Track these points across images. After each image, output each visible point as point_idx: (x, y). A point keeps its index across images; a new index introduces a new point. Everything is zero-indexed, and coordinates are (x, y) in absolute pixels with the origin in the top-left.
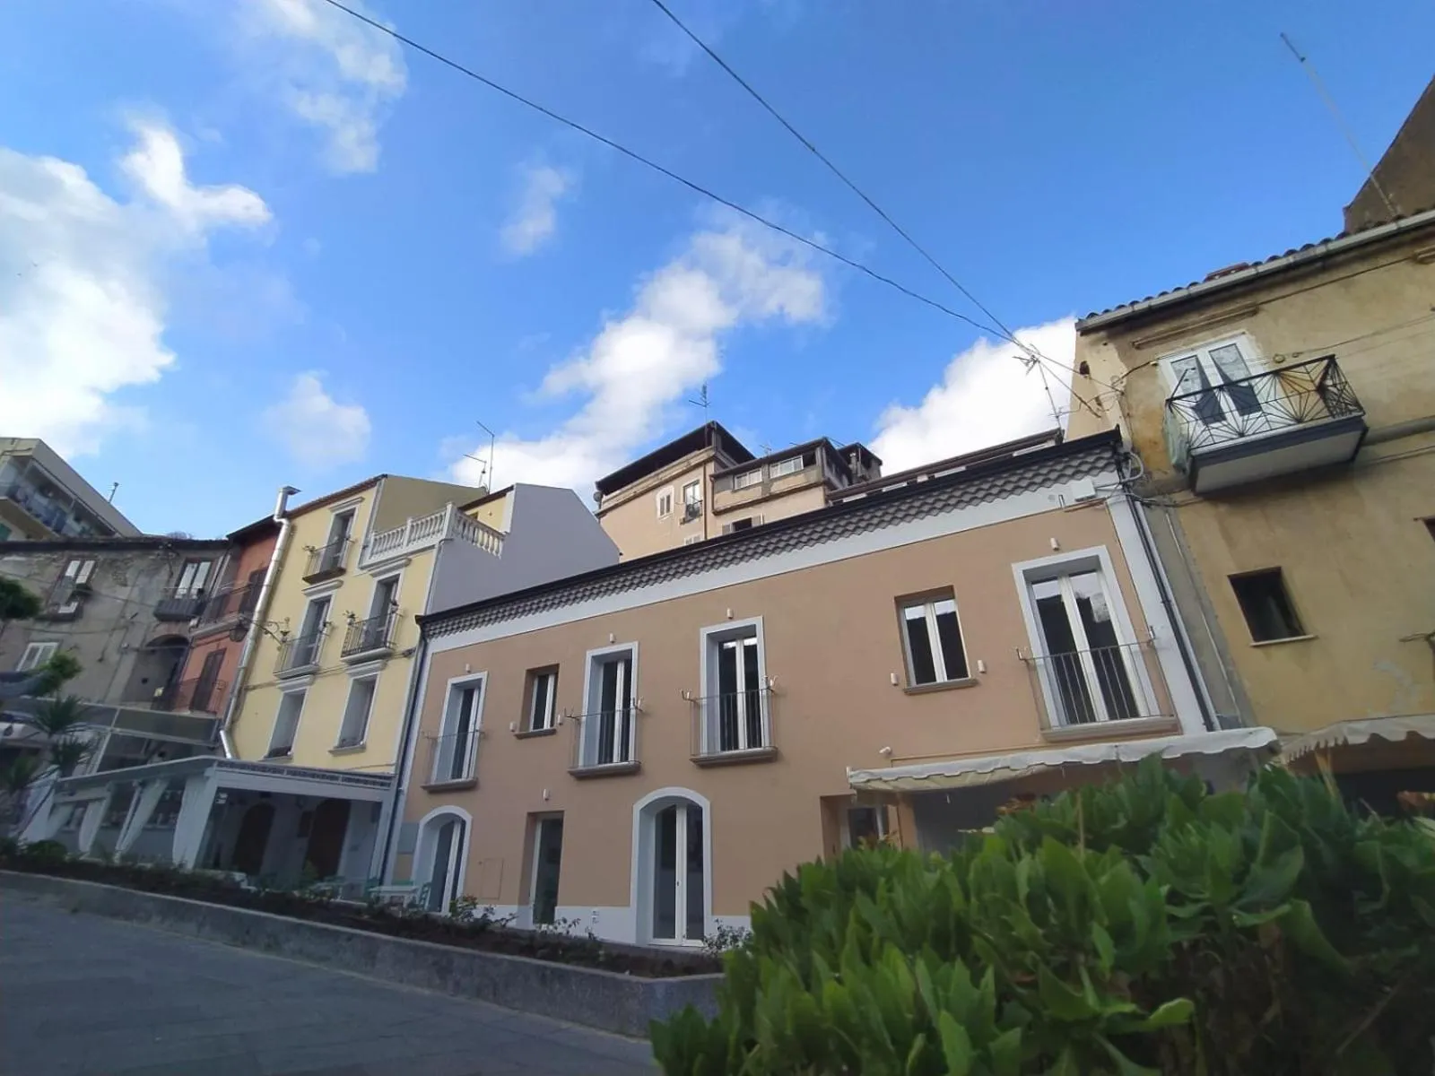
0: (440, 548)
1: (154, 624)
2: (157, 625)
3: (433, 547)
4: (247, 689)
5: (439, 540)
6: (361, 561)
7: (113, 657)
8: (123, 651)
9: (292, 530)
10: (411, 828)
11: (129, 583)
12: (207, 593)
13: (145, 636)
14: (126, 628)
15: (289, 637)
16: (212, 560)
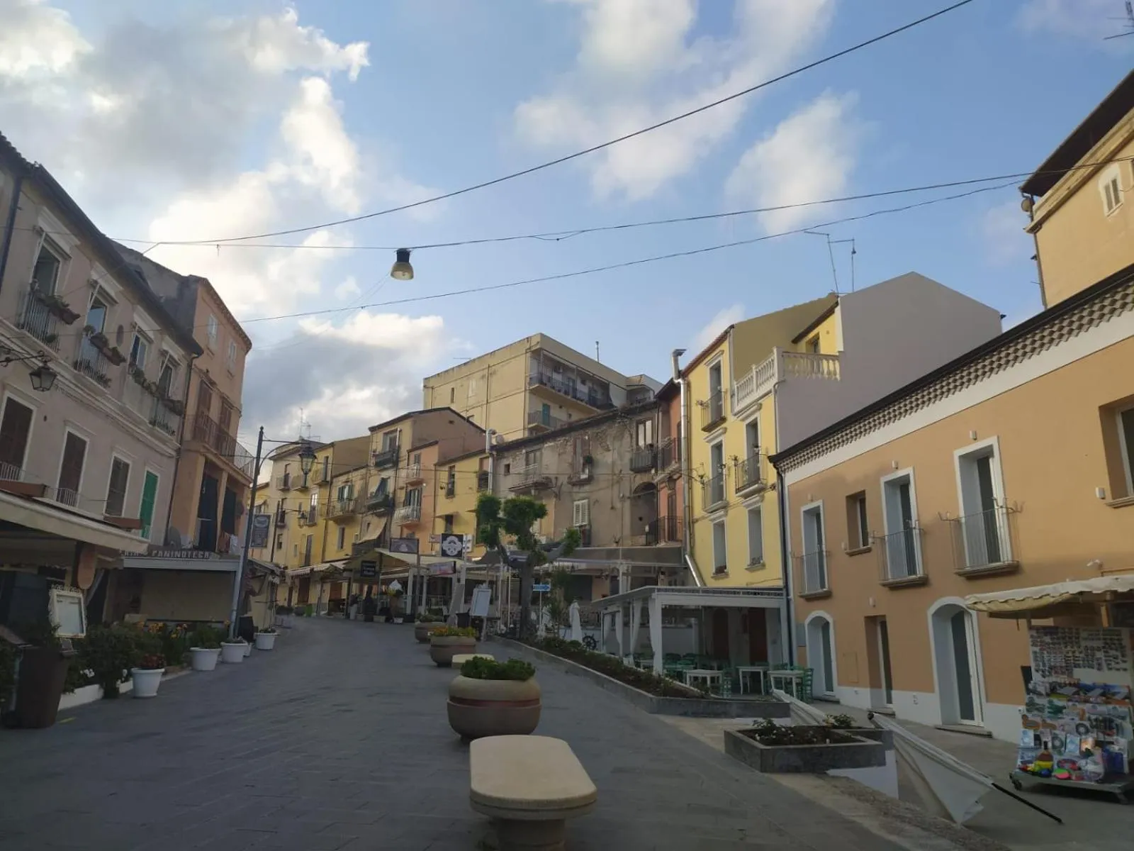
0: (776, 392)
1: (633, 477)
2: (635, 477)
3: (770, 392)
4: (693, 523)
5: (774, 384)
6: (732, 409)
7: (618, 505)
8: (623, 499)
9: (688, 386)
10: (800, 627)
11: (611, 448)
12: (655, 446)
13: (631, 487)
14: (618, 482)
15: (705, 479)
16: (652, 419)
